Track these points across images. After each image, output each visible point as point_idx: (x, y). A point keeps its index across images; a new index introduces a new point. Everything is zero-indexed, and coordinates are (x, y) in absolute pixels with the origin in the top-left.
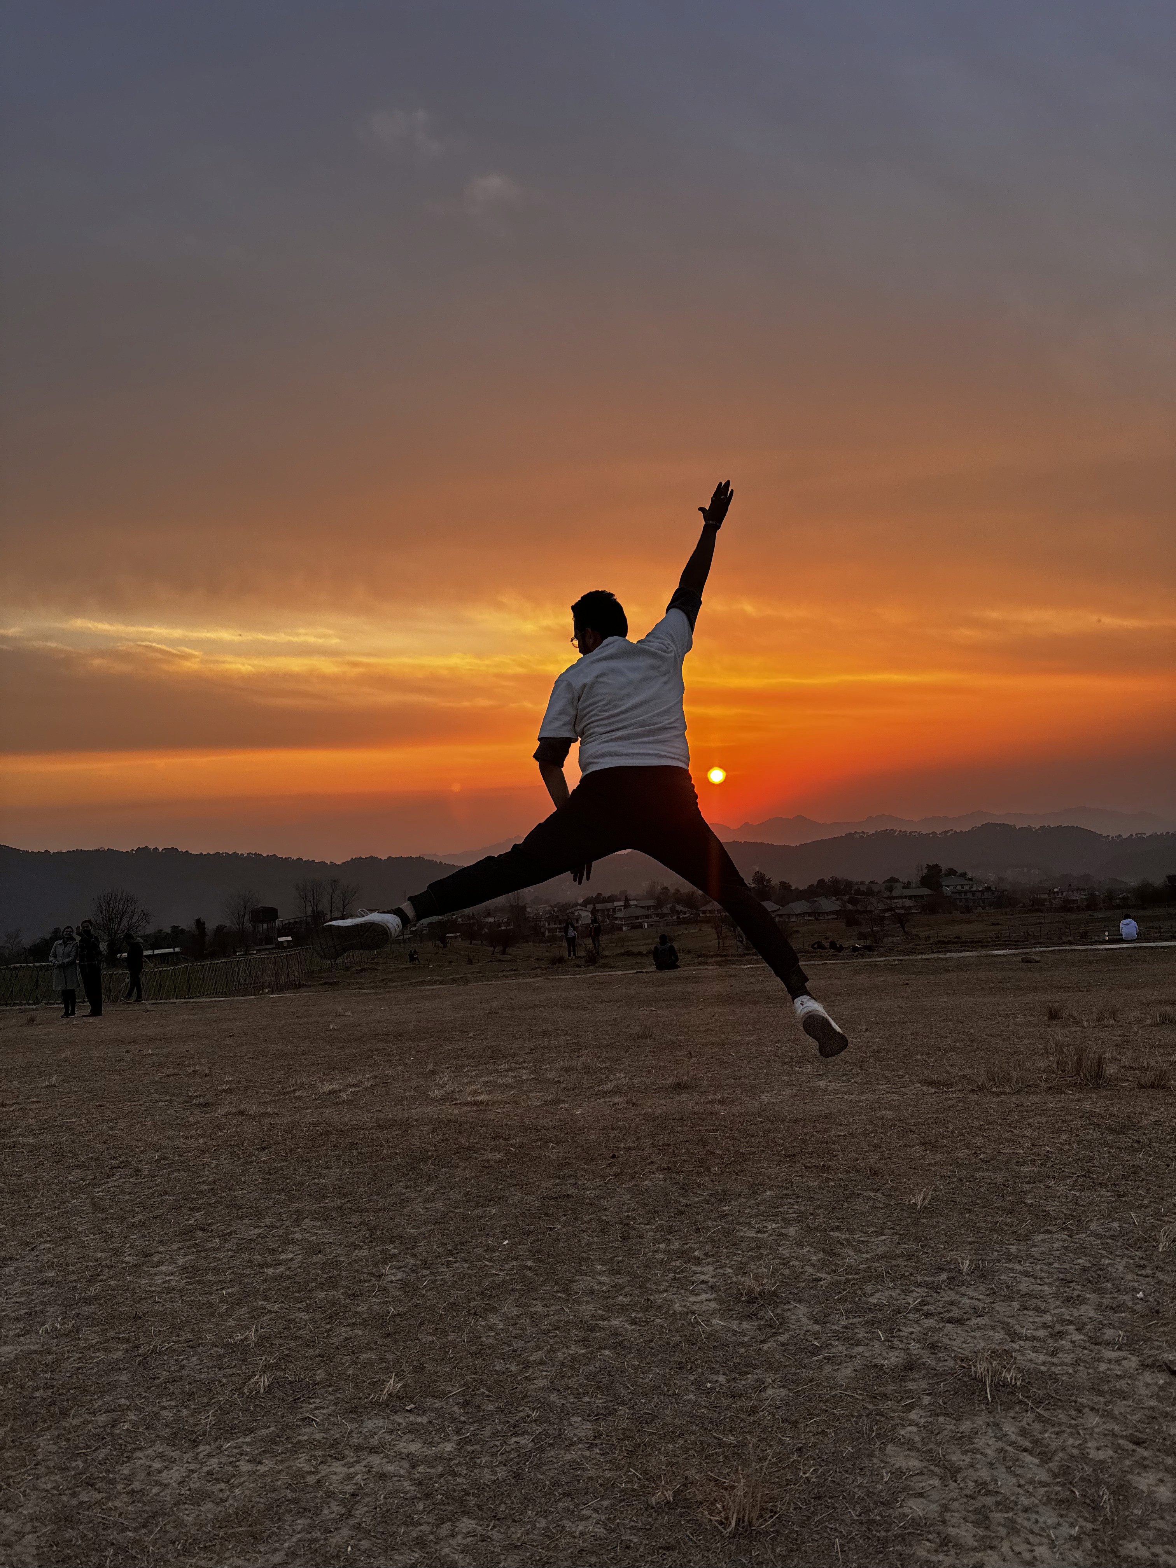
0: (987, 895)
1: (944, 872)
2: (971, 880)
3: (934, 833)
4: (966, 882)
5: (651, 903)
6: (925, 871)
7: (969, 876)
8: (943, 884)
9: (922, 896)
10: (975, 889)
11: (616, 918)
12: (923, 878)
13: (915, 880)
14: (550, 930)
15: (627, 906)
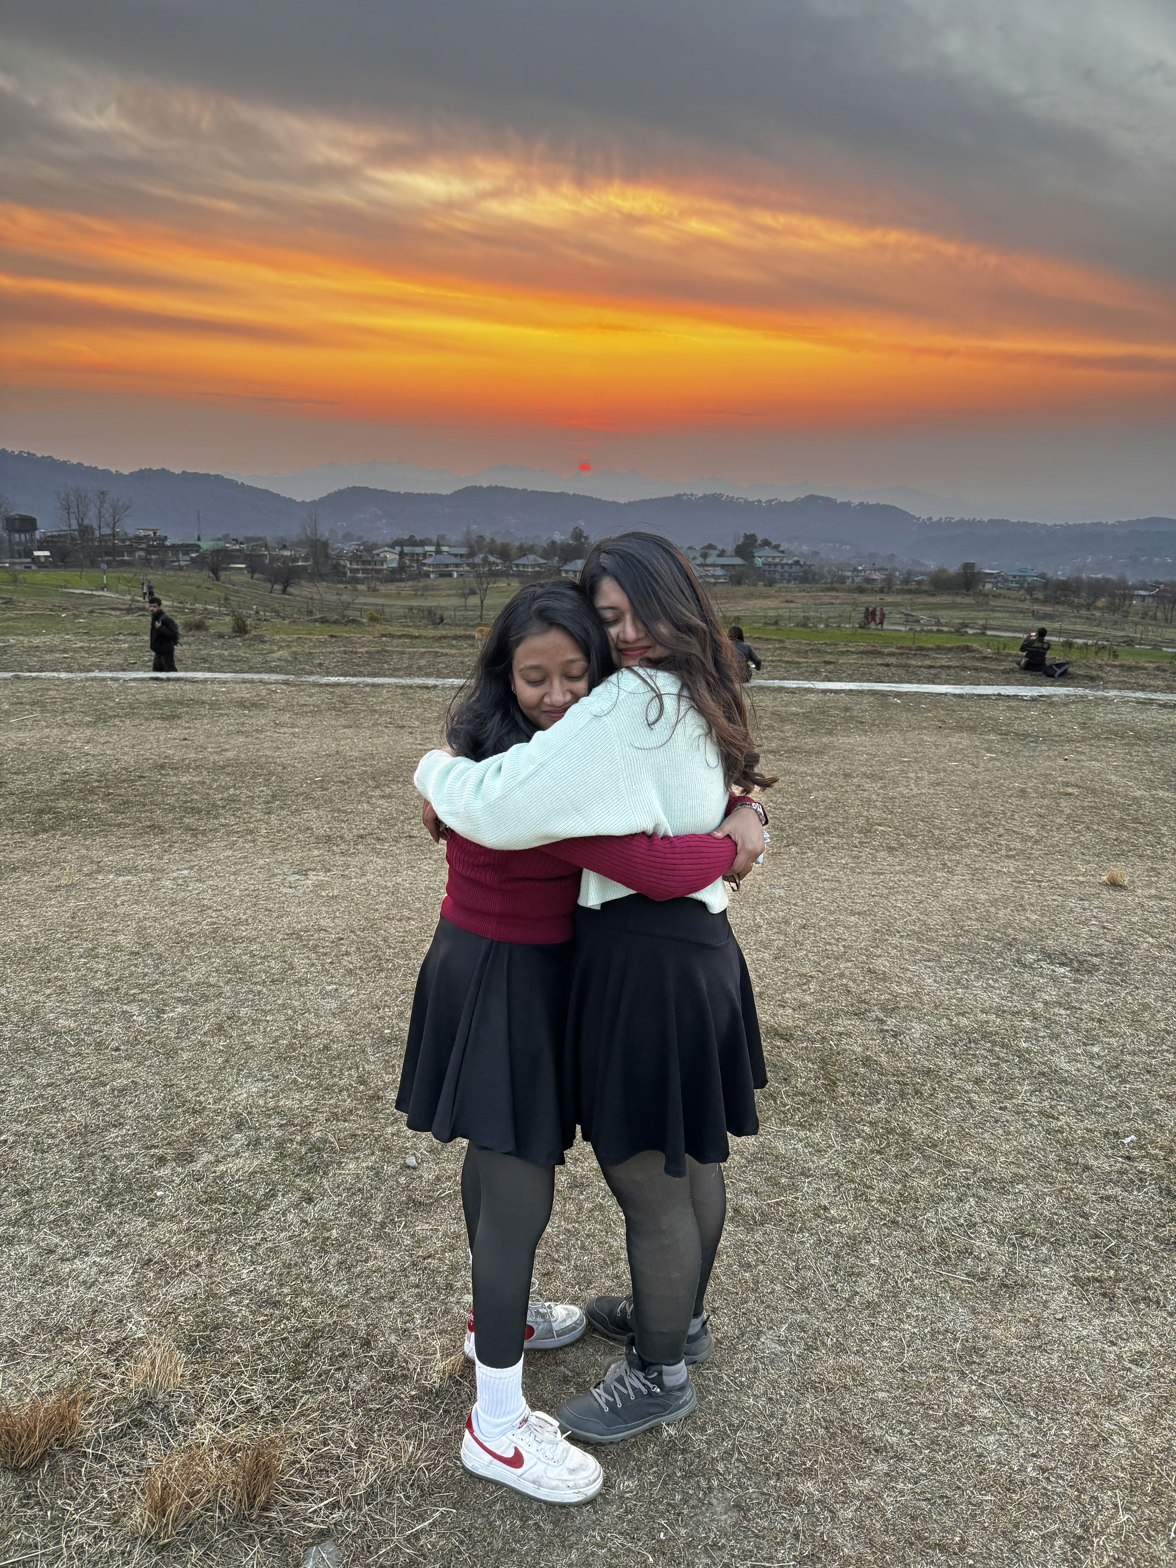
0: (795, 569)
1: (759, 542)
2: (783, 552)
3: (759, 501)
4: (778, 554)
5: (463, 551)
6: (742, 540)
7: (781, 549)
8: (756, 555)
9: (733, 566)
10: (784, 562)
11: (424, 564)
12: (738, 547)
13: (730, 548)
14: (352, 571)
15: (438, 552)
